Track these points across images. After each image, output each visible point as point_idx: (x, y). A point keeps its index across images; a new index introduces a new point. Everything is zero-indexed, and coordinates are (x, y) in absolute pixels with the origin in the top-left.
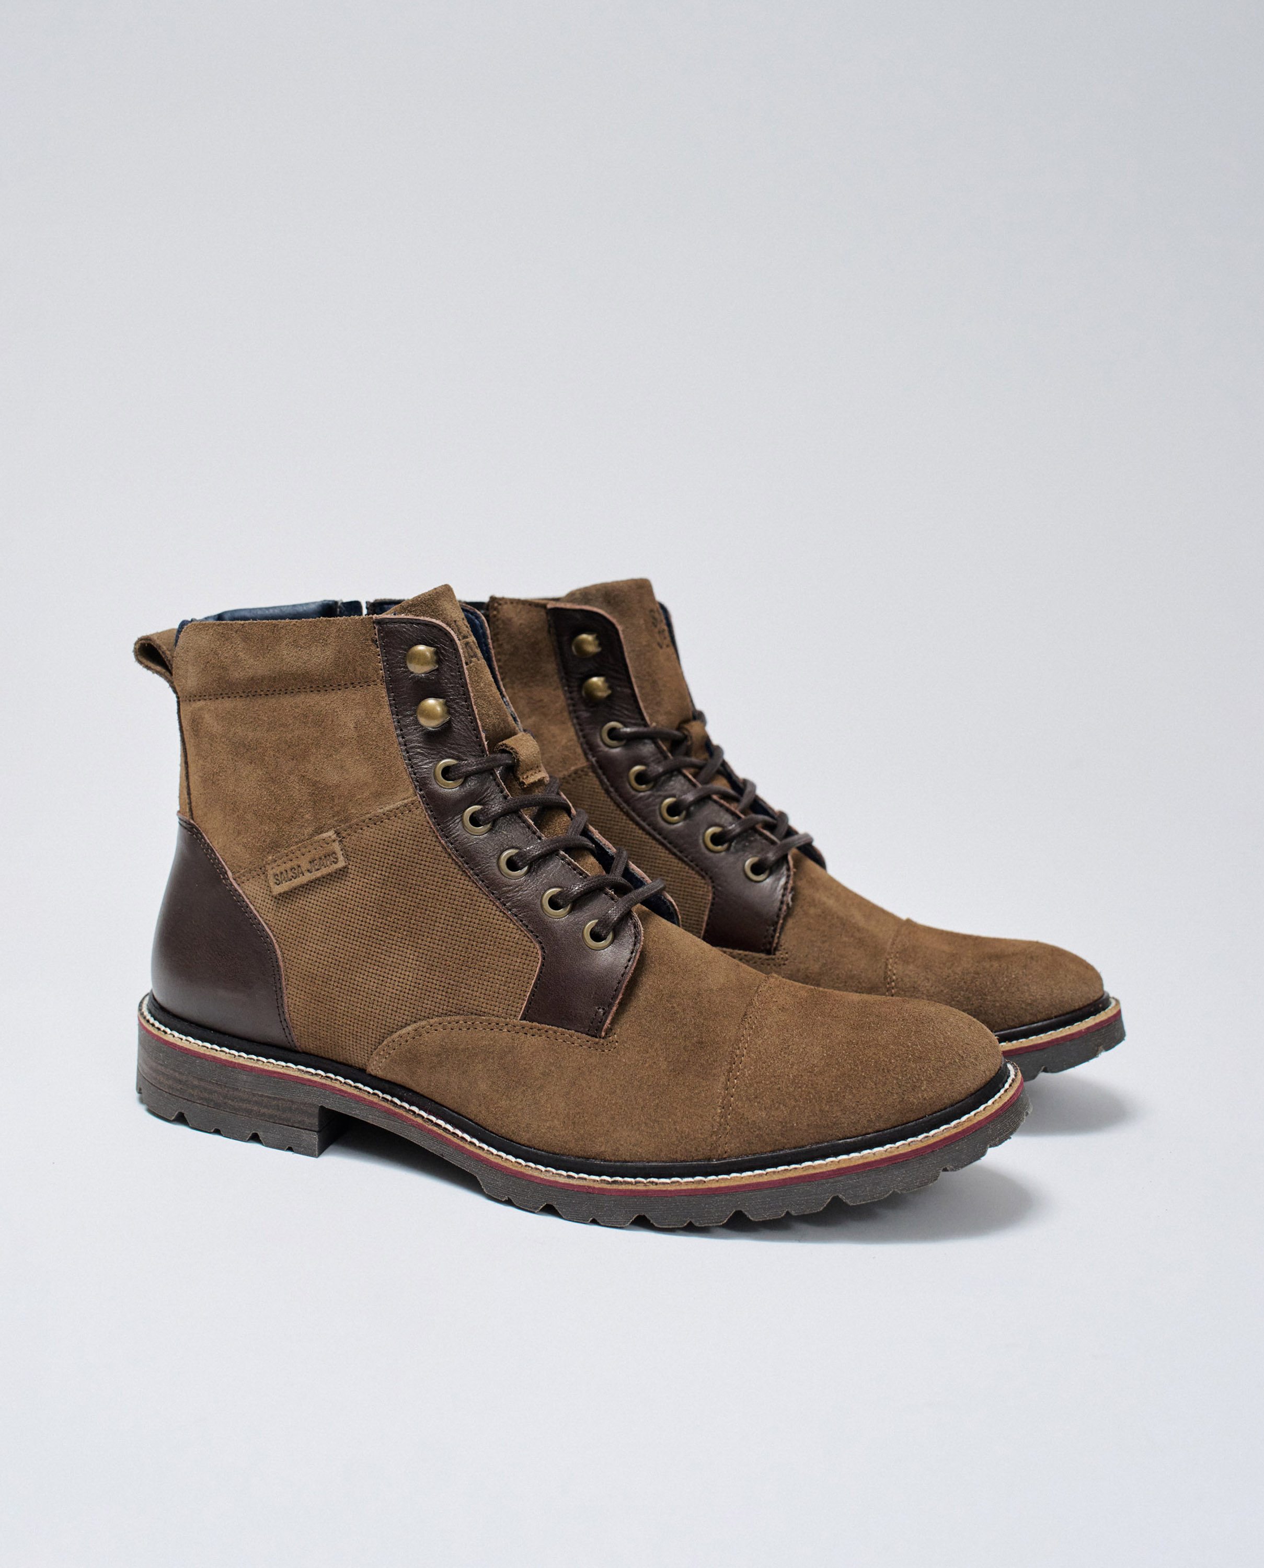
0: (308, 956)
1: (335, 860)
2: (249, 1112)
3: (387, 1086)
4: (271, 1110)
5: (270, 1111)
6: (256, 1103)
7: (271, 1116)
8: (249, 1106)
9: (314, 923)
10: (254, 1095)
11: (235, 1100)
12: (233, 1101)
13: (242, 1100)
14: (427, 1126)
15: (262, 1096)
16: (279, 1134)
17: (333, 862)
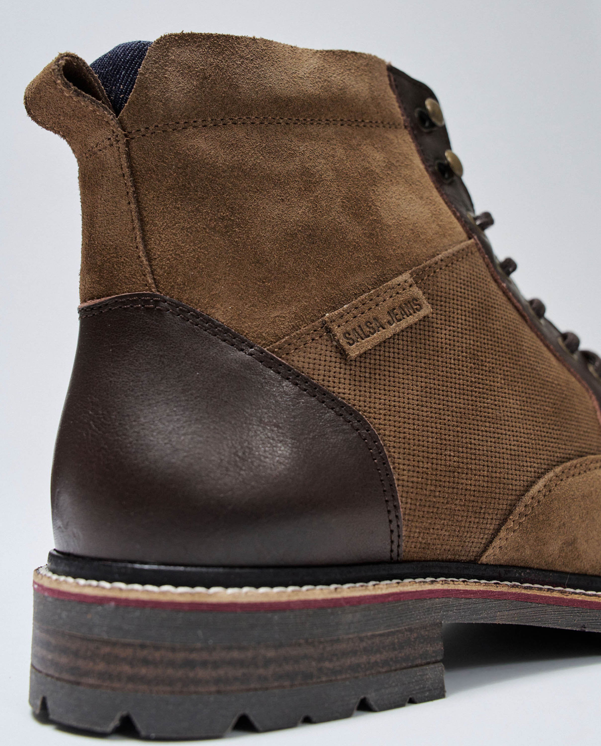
0: (412, 427)
1: (418, 307)
2: (355, 668)
3: (502, 570)
4: (385, 653)
5: (384, 656)
6: (366, 651)
7: (385, 663)
8: (354, 660)
9: (406, 386)
10: (361, 639)
11: (335, 659)
12: (331, 661)
13: (344, 654)
14: (565, 597)
15: (373, 636)
16: (397, 685)
17: (416, 309)
